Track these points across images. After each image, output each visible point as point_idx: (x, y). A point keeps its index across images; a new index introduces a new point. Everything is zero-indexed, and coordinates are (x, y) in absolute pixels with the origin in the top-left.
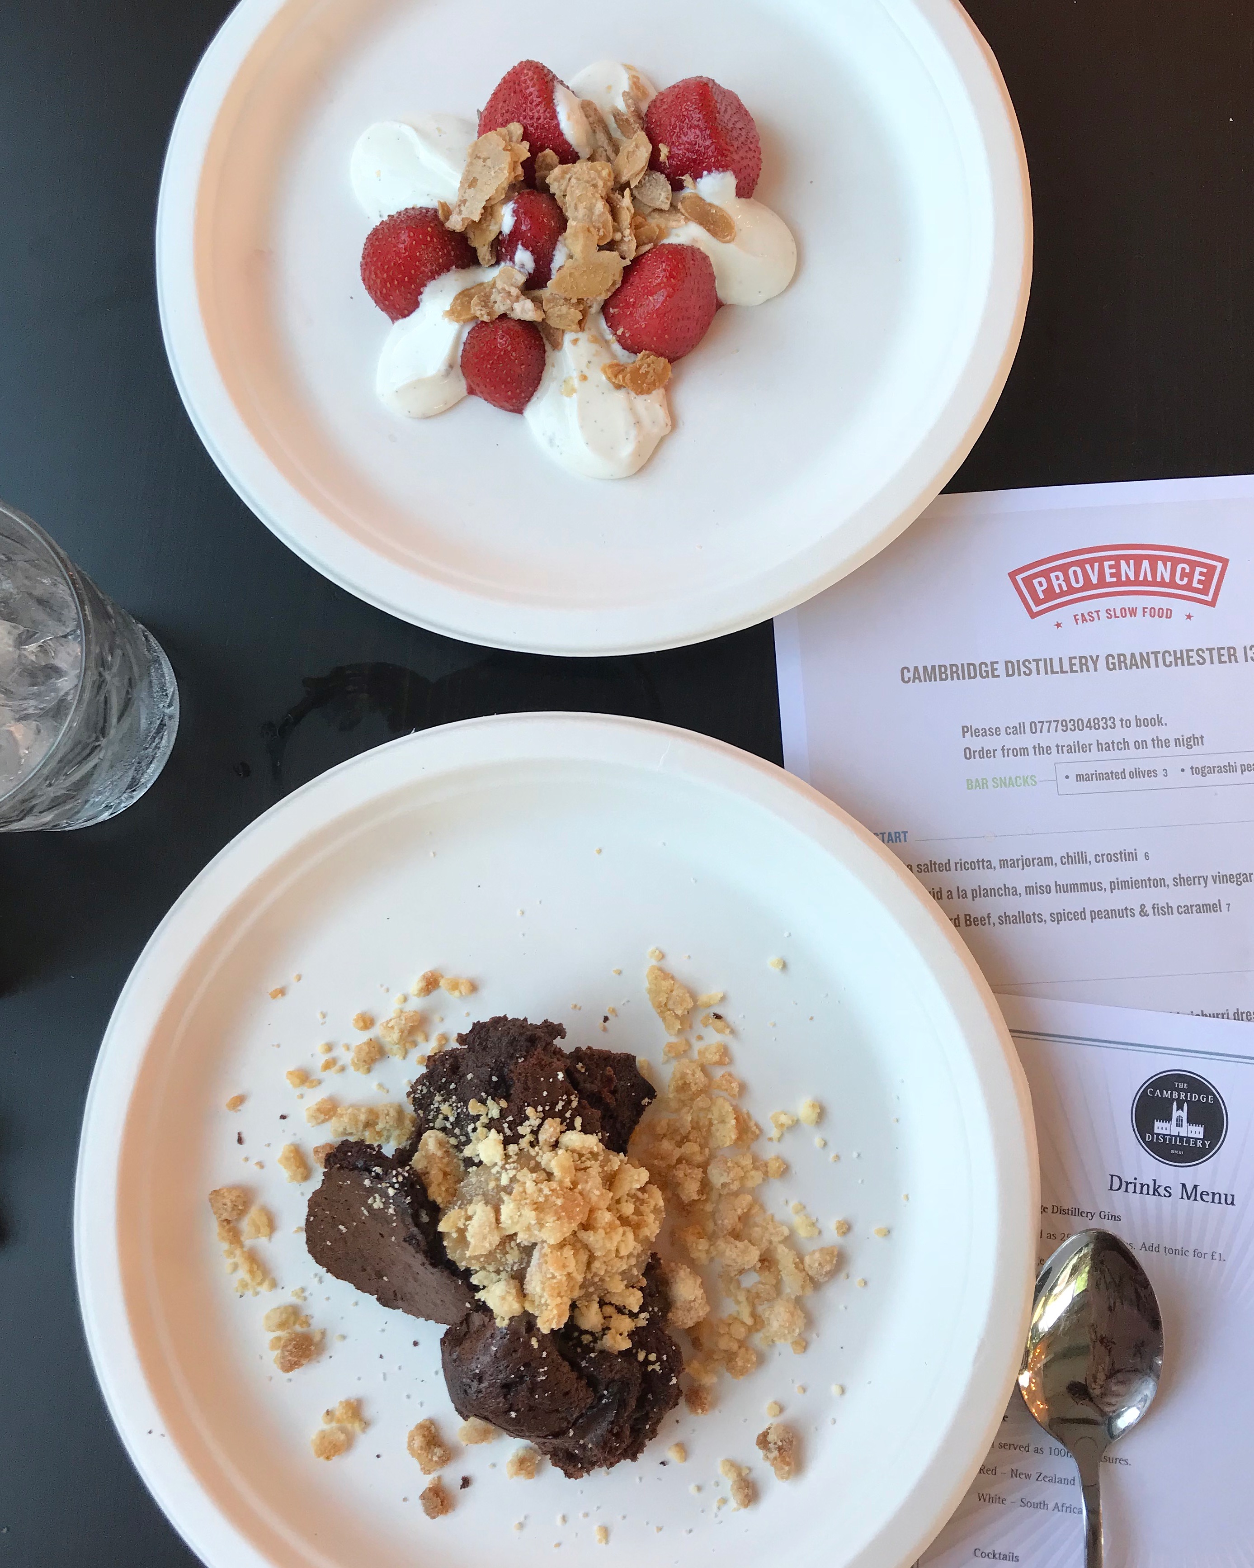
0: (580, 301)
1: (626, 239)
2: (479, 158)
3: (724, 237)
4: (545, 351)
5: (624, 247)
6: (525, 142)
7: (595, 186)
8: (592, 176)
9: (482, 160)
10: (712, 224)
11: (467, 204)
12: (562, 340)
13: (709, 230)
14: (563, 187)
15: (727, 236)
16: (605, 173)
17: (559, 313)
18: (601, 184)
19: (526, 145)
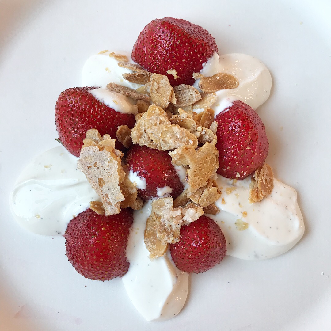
0: (208, 181)
1: (203, 133)
2: (90, 167)
3: (235, 84)
4: (213, 221)
5: (207, 137)
6: (105, 136)
7: (161, 122)
8: (154, 119)
9: (93, 167)
10: (224, 84)
11: (109, 196)
12: (216, 207)
13: (226, 88)
14: (146, 138)
15: (235, 82)
16: (157, 111)
17: (205, 197)
18: (162, 118)
19: (107, 137)
